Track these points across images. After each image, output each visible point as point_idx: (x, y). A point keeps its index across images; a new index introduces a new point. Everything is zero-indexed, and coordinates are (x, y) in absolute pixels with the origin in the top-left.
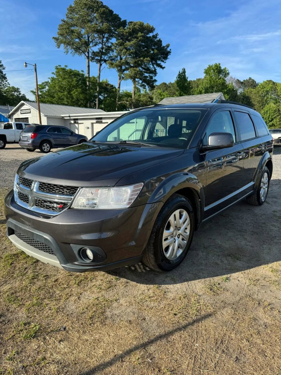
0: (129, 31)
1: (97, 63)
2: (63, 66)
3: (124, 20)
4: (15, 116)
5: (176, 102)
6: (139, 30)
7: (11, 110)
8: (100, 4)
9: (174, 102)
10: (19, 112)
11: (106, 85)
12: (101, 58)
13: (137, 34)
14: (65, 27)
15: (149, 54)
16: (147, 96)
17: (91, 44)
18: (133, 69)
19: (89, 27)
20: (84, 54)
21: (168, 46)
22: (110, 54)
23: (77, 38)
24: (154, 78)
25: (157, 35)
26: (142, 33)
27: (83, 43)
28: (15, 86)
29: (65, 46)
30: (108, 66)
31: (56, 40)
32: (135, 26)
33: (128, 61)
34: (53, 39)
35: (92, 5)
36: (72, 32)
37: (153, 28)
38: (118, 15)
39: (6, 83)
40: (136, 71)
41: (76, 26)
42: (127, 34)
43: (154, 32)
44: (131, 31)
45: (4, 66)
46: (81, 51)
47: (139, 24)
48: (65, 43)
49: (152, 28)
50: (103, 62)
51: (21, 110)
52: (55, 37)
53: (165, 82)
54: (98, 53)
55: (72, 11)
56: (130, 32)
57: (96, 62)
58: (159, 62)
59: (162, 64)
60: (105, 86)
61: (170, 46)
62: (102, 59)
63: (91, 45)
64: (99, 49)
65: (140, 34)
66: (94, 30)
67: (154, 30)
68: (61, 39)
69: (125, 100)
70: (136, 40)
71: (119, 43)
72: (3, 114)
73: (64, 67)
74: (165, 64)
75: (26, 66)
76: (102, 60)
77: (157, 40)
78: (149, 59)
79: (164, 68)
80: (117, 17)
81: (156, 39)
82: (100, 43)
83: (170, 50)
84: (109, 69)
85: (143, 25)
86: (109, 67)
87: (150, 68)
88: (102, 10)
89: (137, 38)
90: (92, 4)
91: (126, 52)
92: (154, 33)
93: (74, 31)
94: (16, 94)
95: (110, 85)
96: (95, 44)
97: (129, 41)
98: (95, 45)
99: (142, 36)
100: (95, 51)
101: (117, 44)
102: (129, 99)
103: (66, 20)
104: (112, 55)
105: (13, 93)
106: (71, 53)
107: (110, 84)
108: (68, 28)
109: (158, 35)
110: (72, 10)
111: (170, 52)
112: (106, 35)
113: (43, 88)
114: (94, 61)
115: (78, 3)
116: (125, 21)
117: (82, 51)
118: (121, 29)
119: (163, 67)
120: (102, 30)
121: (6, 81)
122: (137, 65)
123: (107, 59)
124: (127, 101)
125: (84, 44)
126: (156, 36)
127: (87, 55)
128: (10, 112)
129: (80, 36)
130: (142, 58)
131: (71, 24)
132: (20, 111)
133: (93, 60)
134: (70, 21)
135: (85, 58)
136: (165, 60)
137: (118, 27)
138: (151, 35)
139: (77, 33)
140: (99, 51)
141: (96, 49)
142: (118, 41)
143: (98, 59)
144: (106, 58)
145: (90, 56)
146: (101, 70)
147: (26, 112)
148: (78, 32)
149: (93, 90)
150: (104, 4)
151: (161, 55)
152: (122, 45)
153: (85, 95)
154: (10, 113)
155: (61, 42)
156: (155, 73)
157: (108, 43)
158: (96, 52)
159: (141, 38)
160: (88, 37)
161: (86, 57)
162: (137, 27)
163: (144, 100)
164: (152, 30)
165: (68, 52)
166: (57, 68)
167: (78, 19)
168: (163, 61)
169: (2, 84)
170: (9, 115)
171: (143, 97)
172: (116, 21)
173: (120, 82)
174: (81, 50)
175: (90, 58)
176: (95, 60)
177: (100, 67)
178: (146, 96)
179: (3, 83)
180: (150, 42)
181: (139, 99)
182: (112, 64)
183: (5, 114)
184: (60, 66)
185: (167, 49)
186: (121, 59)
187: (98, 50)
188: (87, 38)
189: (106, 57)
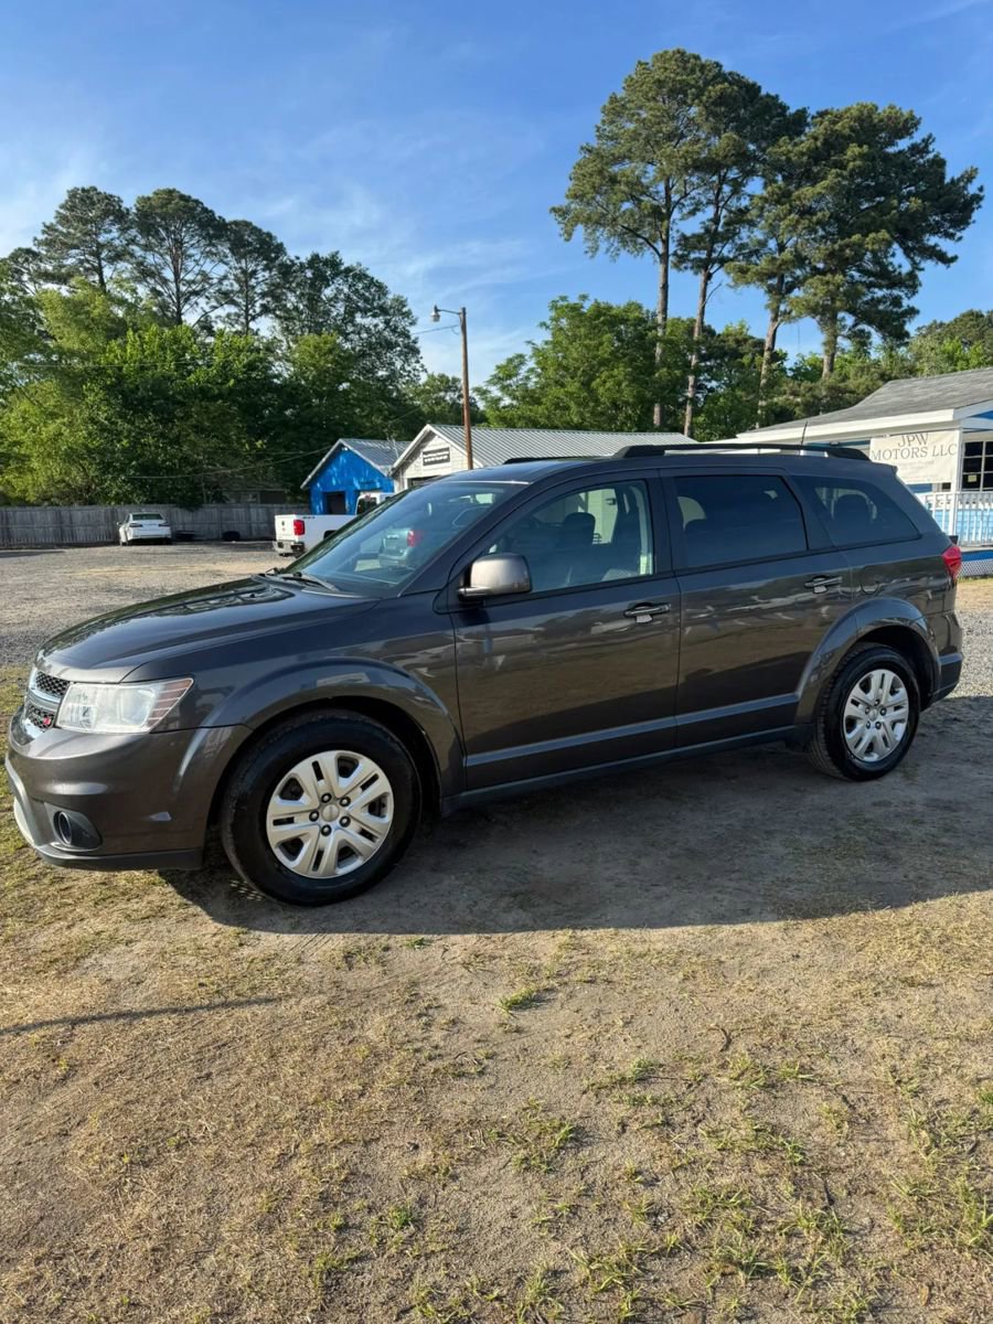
0: (813, 146)
1: (696, 273)
2: (573, 300)
3: (798, 111)
4: (410, 473)
5: (926, 394)
6: (853, 135)
7: (400, 453)
8: (710, 71)
9: (916, 396)
10: (419, 460)
11: (738, 342)
12: (709, 255)
13: (843, 151)
14: (590, 168)
15: (888, 217)
16: (873, 370)
17: (676, 210)
18: (822, 280)
19: (669, 156)
20: (652, 250)
21: (969, 177)
22: (741, 239)
23: (628, 200)
24: (906, 303)
25: (927, 141)
26: (860, 146)
27: (646, 212)
28: (447, 374)
29: (589, 231)
30: (728, 280)
31: (560, 216)
32: (838, 127)
33: (804, 254)
34: (553, 214)
35: (681, 82)
36: (613, 180)
37: (913, 118)
38: (777, 96)
39: (418, 366)
40: (831, 287)
41: (630, 158)
42: (805, 158)
43: (915, 135)
44: (819, 144)
45: (414, 313)
46: (640, 240)
47: (855, 113)
48: (587, 221)
49: (906, 121)
50: (716, 266)
51: (425, 453)
52: (556, 206)
53: (976, 309)
54: (699, 238)
55: (619, 114)
56: (817, 148)
57: (692, 268)
58: (932, 240)
59: (945, 245)
60: (734, 345)
61: (978, 176)
62: (714, 255)
63: (676, 214)
64: (704, 223)
65: (854, 149)
66: (686, 163)
67: (916, 124)
68: (576, 209)
69: (788, 392)
70: (838, 175)
71: (773, 193)
72: (378, 468)
73: (577, 302)
74: (959, 243)
75: (437, 318)
76: (714, 261)
77: (928, 161)
78: (887, 236)
79: (954, 259)
80: (773, 106)
81: (922, 157)
82: (709, 202)
83: (981, 189)
84: (733, 290)
85: (870, 116)
86: (732, 284)
87: (890, 268)
88: (715, 90)
89: (842, 166)
90: (684, 77)
91: (798, 222)
92: (918, 137)
93: (619, 178)
94: (449, 397)
95: (750, 341)
96: (691, 208)
97: (814, 180)
98: (693, 213)
99: (862, 156)
100: (688, 234)
101: (765, 200)
102: (805, 388)
103: (596, 146)
104: (745, 240)
105: (442, 394)
106: (608, 250)
107: (752, 338)
108: (600, 172)
109: (934, 140)
110: (616, 109)
111: (977, 198)
112: (733, 174)
113: (510, 377)
114: (686, 268)
115: (637, 82)
116: (802, 113)
117: (646, 239)
118: (784, 146)
119: (950, 255)
120: (713, 159)
121: (418, 362)
122: (839, 262)
123: (731, 256)
124: (795, 394)
125: (649, 215)
126: (927, 146)
127: (661, 250)
128: (396, 459)
129: (636, 190)
130: (856, 237)
131: (613, 155)
132: (421, 455)
133: (684, 265)
134: (608, 146)
135: (655, 261)
136: (959, 231)
137: (773, 138)
138: (903, 144)
139: (627, 184)
140: (702, 231)
141: (693, 226)
142: (769, 189)
143: (700, 260)
144: (729, 252)
145: (671, 251)
146: (708, 294)
147: (438, 459)
148: (630, 179)
149: (669, 368)
150: (726, 69)
151: (943, 213)
152: (783, 200)
153: (641, 389)
154: (396, 465)
155: (577, 220)
156: (911, 283)
157: (739, 199)
158: (694, 236)
159: (858, 163)
160: (668, 189)
161: (657, 256)
162: (844, 128)
163: (858, 387)
164: (906, 126)
165: (597, 249)
166: (554, 306)
167: (635, 136)
168: (951, 236)
169: (405, 371)
170: (393, 469)
171: (856, 375)
172: (767, 117)
173: (775, 331)
174: (639, 236)
175: (671, 258)
176: (690, 265)
177: (706, 284)
178: (869, 371)
179: (408, 368)
180: (896, 173)
181: (842, 385)
182: (743, 271)
183: (383, 467)
184: (564, 298)
185: (965, 188)
186: (781, 248)
187: (699, 230)
188: (663, 194)
189: (728, 247)
